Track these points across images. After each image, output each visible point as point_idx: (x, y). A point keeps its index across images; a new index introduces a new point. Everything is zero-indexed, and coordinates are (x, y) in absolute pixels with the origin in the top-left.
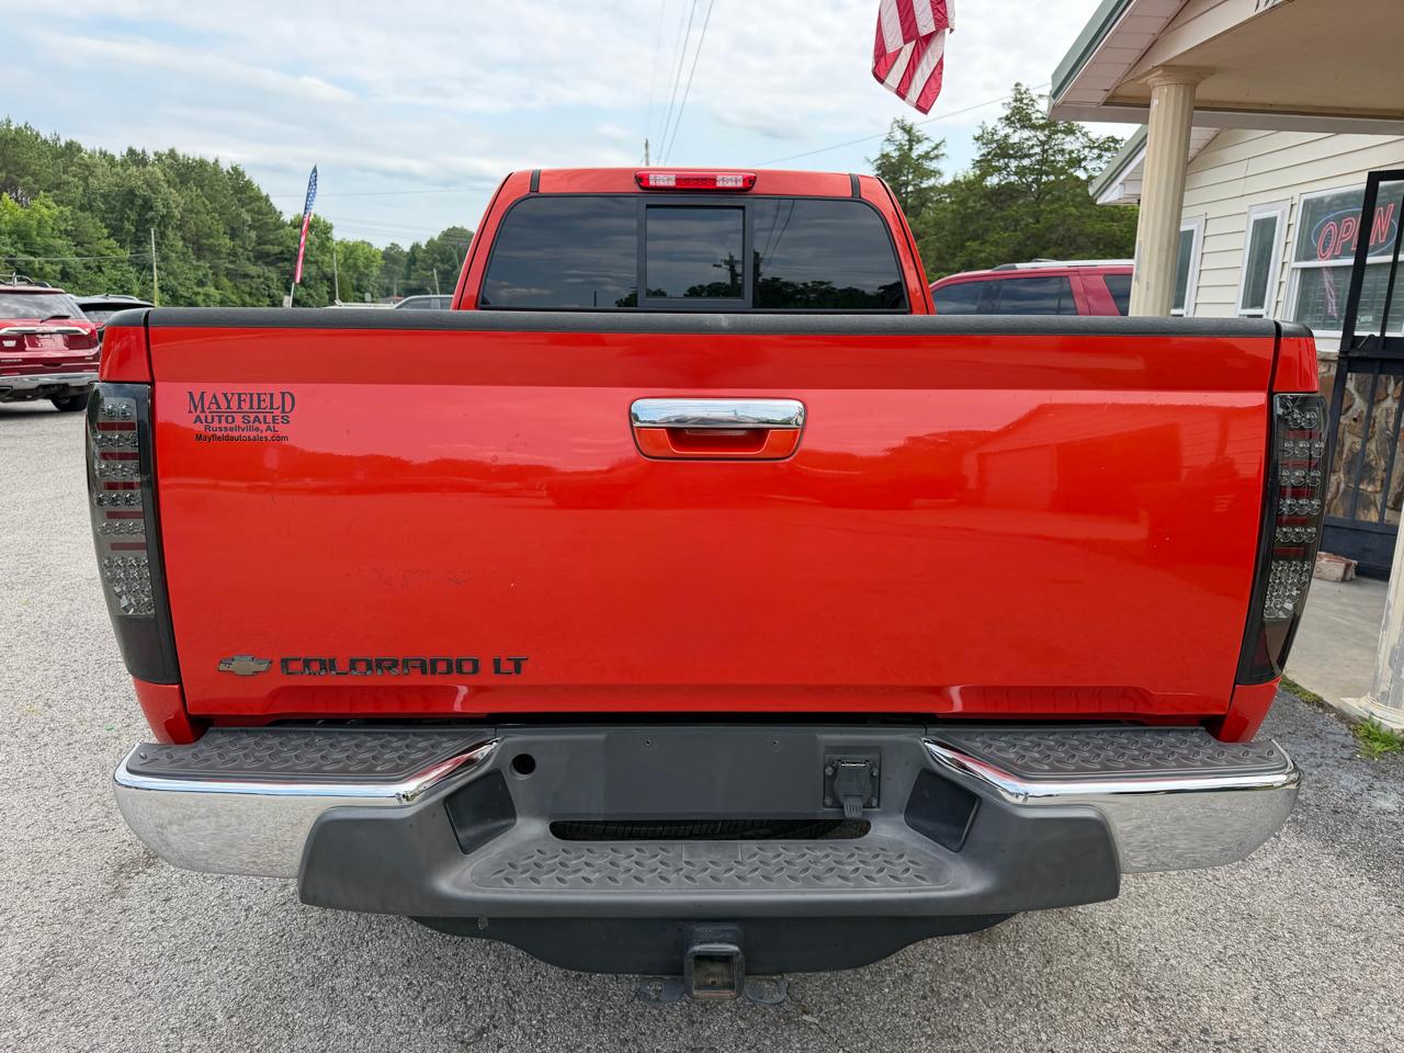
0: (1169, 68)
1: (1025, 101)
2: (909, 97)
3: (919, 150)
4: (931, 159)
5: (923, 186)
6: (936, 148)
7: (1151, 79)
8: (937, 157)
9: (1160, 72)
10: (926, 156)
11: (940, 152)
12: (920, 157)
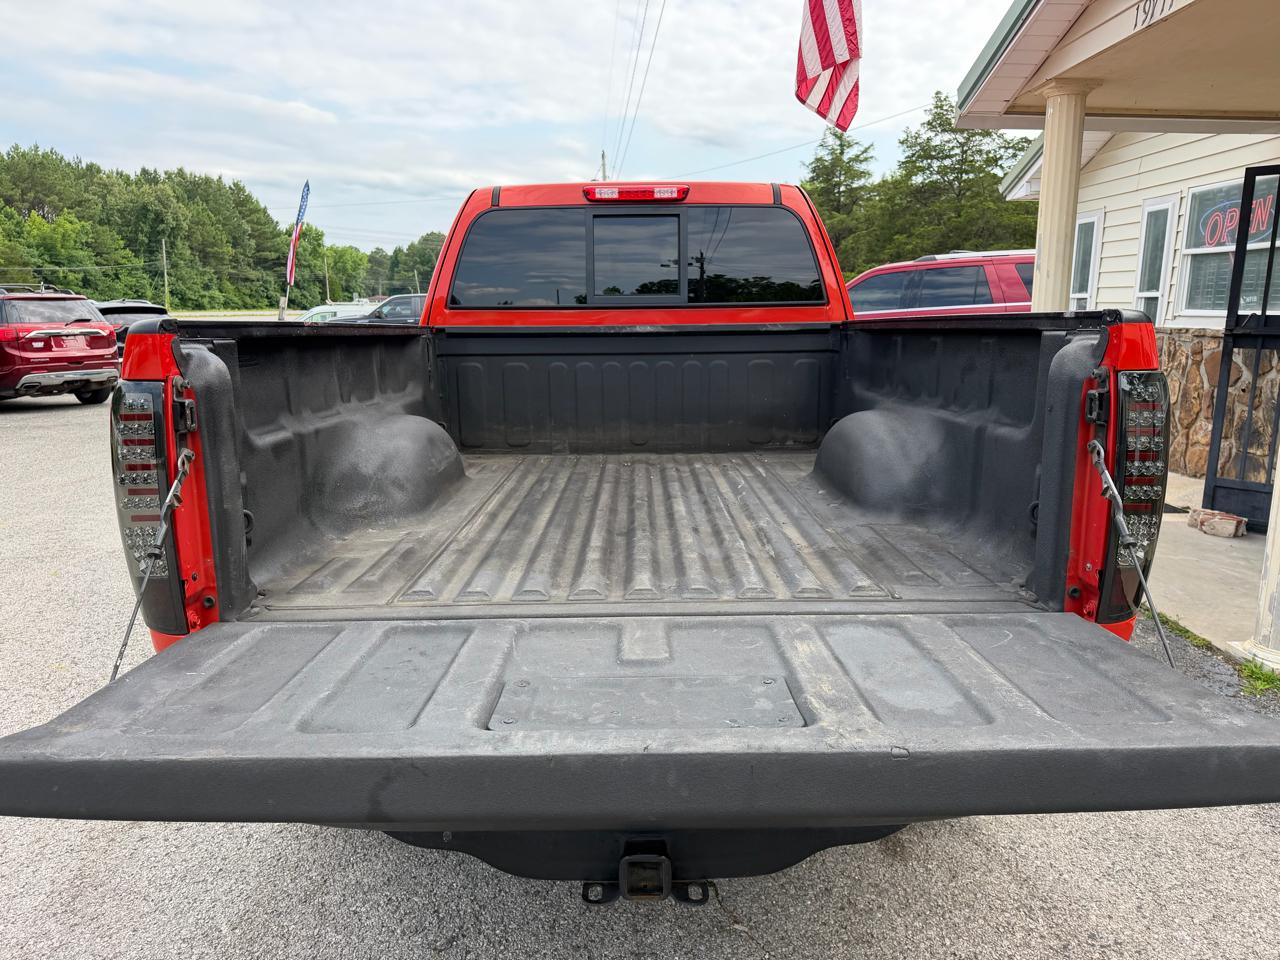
0: (1061, 81)
1: (945, 108)
2: (829, 116)
3: (849, 154)
4: (861, 162)
5: (854, 186)
6: (865, 151)
7: (1046, 91)
8: (866, 159)
9: (1053, 84)
10: (856, 159)
11: (869, 155)
12: (851, 160)
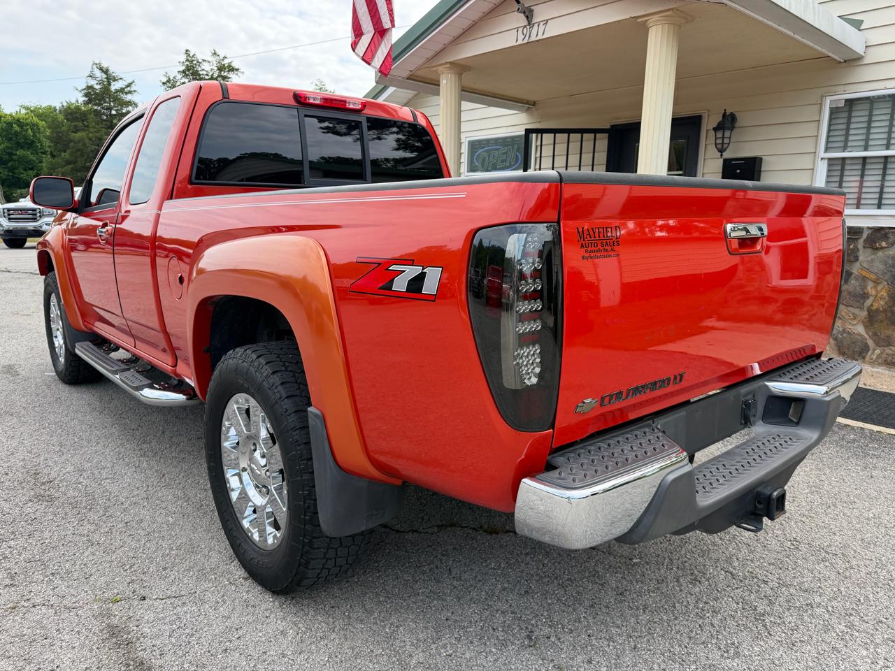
1: (194, 62)
2: (373, 64)
3: (115, 86)
4: (127, 93)
5: (124, 111)
6: (129, 85)
8: (130, 92)
9: (448, 66)
10: (122, 90)
11: (132, 89)
12: (117, 91)
